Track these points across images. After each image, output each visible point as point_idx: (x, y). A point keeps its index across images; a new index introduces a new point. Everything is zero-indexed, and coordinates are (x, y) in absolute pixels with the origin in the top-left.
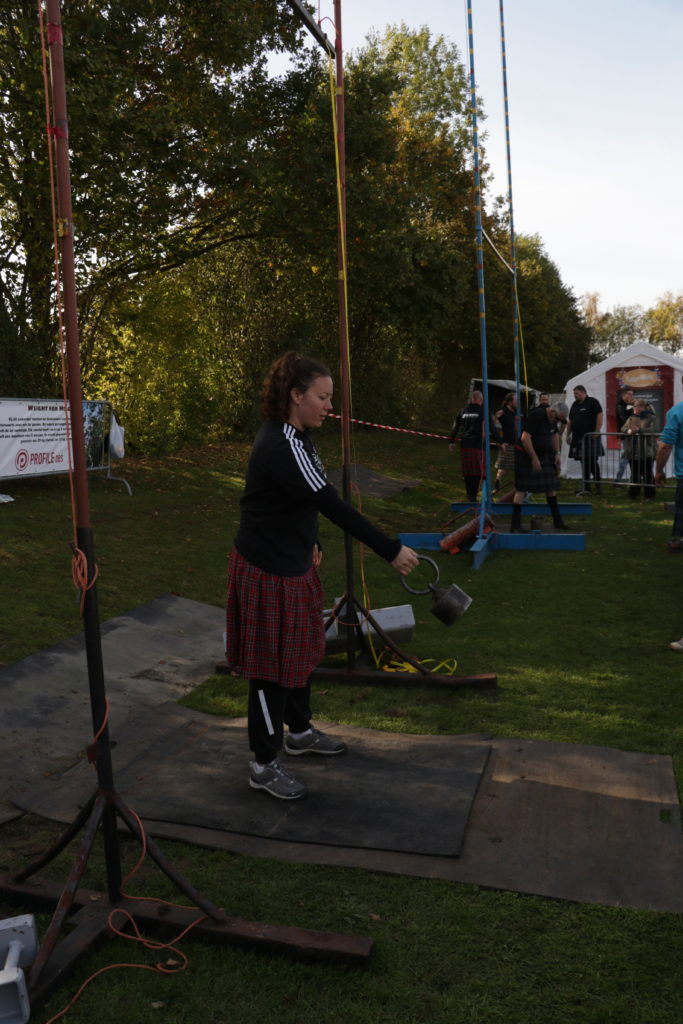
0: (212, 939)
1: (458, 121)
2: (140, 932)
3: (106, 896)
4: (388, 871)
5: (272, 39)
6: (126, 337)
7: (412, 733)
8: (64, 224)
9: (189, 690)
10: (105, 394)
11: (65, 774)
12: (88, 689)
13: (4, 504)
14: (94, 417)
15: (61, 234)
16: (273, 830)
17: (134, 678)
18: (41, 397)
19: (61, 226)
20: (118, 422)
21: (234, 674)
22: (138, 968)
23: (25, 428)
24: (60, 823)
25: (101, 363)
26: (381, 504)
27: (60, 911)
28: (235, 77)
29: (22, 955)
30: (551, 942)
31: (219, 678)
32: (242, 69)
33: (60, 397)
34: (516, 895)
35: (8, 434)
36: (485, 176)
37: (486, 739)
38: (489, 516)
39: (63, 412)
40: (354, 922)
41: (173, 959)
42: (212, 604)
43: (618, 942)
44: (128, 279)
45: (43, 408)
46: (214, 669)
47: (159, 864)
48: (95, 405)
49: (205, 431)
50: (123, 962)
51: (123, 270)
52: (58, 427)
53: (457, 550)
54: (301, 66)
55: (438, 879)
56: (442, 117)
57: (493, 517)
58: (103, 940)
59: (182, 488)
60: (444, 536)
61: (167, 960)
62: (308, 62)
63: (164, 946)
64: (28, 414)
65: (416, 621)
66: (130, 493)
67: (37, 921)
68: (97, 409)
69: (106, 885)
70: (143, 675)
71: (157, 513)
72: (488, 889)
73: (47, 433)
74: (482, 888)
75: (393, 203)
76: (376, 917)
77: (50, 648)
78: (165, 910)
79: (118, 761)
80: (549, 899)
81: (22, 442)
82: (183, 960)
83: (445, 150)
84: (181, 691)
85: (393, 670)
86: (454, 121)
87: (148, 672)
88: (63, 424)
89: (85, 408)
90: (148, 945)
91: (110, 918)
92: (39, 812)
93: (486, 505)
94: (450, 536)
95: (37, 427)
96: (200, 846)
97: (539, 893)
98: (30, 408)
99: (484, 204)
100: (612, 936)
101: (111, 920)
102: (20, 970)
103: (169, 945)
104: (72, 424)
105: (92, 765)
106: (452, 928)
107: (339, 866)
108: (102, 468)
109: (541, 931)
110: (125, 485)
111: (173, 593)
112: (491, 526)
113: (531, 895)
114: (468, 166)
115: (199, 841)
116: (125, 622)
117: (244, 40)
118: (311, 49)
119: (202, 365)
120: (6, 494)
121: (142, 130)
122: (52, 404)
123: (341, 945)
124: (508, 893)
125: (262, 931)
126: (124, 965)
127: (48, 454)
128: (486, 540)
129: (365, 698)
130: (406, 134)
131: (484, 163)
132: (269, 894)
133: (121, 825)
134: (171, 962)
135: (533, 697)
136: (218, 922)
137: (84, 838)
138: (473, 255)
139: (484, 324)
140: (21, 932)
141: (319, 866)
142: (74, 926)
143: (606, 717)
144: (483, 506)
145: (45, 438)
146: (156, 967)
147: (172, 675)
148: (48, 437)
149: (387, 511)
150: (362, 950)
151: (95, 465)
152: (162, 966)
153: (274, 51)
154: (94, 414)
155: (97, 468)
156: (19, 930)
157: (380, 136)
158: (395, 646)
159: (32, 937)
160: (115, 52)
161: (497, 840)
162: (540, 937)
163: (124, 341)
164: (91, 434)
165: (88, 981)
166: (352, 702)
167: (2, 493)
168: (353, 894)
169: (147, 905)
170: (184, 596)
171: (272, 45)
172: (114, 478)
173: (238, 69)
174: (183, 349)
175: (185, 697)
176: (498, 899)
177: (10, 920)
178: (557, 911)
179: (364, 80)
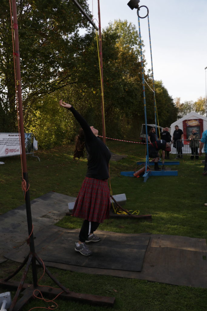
0: (65, 298)
2: (43, 297)
3: (33, 285)
4: (119, 276)
5: (80, 24)
6: (38, 113)
7: (126, 233)
8: (19, 81)
9: (58, 221)
10: (32, 131)
11: (20, 247)
12: (27, 221)
13: (1, 165)
14: (28, 138)
15: (17, 85)
16: (84, 264)
17: (40, 217)
18: (13, 132)
19: (17, 82)
20: (36, 139)
21: (71, 216)
22: (42, 308)
23: (7, 141)
24: (18, 263)
25: (30, 121)
26: (115, 163)
27: (19, 291)
28: (70, 36)
29: (7, 305)
30: (170, 298)
31: (67, 217)
32: (71, 33)
33: (18, 132)
34: (159, 283)
35: (2, 143)
36: (145, 63)
37: (149, 235)
38: (148, 166)
39: (19, 137)
40: (109, 293)
41: (53, 305)
42: (65, 194)
43: (191, 298)
44: (38, 96)
45: (13, 136)
46: (65, 214)
47: (49, 275)
48: (29, 134)
49: (62, 141)
51: (37, 94)
52: (18, 141)
53: (139, 176)
54: (89, 32)
55: (135, 279)
56: (131, 46)
57: (150, 166)
58: (32, 299)
59: (55, 159)
60: (135, 172)
61: (51, 305)
62: (91, 30)
63: (51, 301)
64: (9, 137)
65: (126, 198)
66: (40, 160)
67: (11, 294)
68: (29, 136)
69: (33, 282)
71: (48, 167)
72: (150, 281)
73: (14, 143)
74: (148, 281)
75: (117, 72)
76: (116, 291)
77: (16, 208)
78: (51, 290)
79: (36, 243)
80: (169, 284)
81: (7, 146)
82: (56, 305)
83: (133, 56)
84: (56, 221)
85: (120, 214)
86: (135, 47)
87: (45, 215)
89: (26, 135)
90: (46, 301)
91: (34, 292)
92: (12, 259)
94: (137, 172)
95: (11, 141)
96: (61, 269)
97: (166, 283)
98: (9, 135)
99: (144, 71)
100: (189, 296)
101: (34, 293)
102: (6, 310)
104: (21, 140)
105: (28, 245)
106: (139, 294)
107: (104, 275)
108: (31, 153)
109: (167, 295)
110: (38, 158)
111: (53, 191)
112: (149, 169)
113: (164, 283)
114: (140, 61)
115: (61, 268)
116: (38, 200)
117: (72, 25)
119: (61, 121)
120: (2, 161)
121: (42, 52)
122: (16, 134)
123: (105, 300)
124: (156, 283)
125: (81, 296)
126: (39, 307)
127: (15, 149)
128: (147, 173)
129: (111, 222)
130: (121, 51)
131: (144, 59)
132: (83, 284)
133: (37, 263)
134: (53, 306)
135: (163, 221)
136: (67, 293)
137: (26, 267)
138: (142, 86)
139: (145, 108)
140: (6, 298)
141: (98, 275)
142: (23, 295)
143: (185, 227)
144: (146, 163)
146: (48, 308)
147: (53, 216)
148: (15, 144)
149: (117, 165)
150: (112, 301)
151: (29, 153)
152: (50, 308)
153: (81, 28)
154: (28, 137)
156: (6, 297)
157: (113, 52)
158: (120, 206)
159: (10, 299)
160: (35, 30)
161: (153, 266)
162: (167, 297)
163: (37, 115)
164: (27, 143)
166: (108, 224)
168: (110, 284)
169: (45, 288)
170: (56, 192)
171: (80, 26)
172: (35, 156)
173: (70, 33)
174: (55, 117)
175: (57, 223)
176: (153, 285)
177: (3, 294)
178: (172, 288)
179: (108, 36)
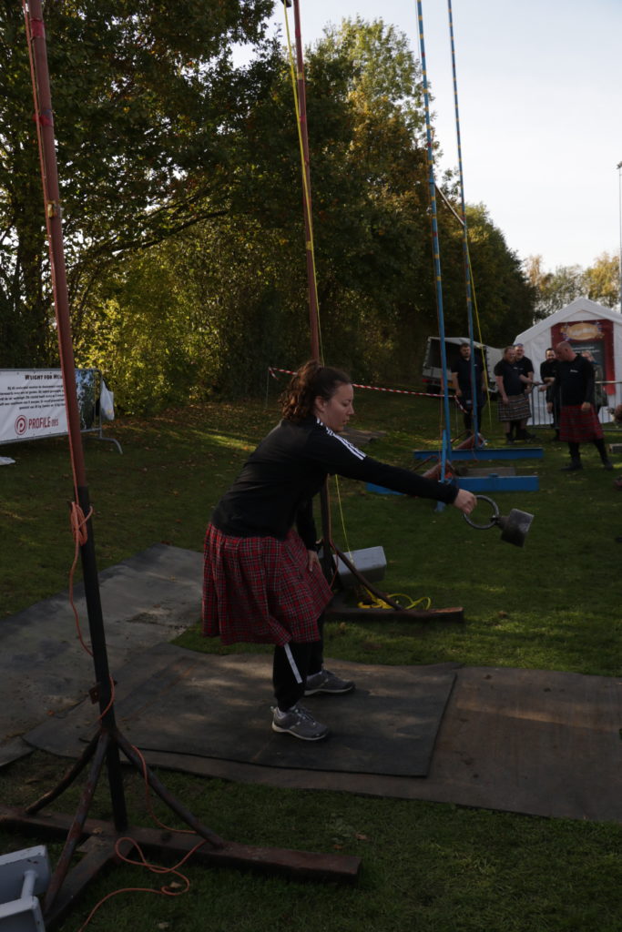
0: (210, 862)
1: (408, 102)
2: (145, 856)
3: (112, 825)
4: (372, 793)
5: (236, 32)
6: (112, 308)
7: (388, 664)
8: (53, 204)
9: (182, 631)
10: (95, 362)
11: (70, 713)
12: (89, 632)
13: (6, 466)
14: (85, 384)
16: (257, 757)
17: (128, 621)
18: (37, 367)
19: (49, 208)
20: (108, 387)
22: (145, 892)
23: (22, 396)
24: (66, 757)
25: (90, 333)
27: (70, 841)
28: (203, 67)
29: (37, 882)
30: (525, 855)
32: (209, 61)
33: (55, 366)
34: (490, 813)
35: (7, 402)
36: (435, 153)
38: (448, 462)
39: (56, 380)
40: (342, 842)
41: (177, 882)
43: (586, 854)
44: (113, 256)
45: (39, 377)
47: (160, 795)
48: (86, 373)
49: (191, 393)
50: (130, 886)
51: (108, 248)
52: (53, 394)
54: (262, 55)
55: (417, 800)
56: (394, 99)
57: (453, 462)
58: (111, 866)
59: (169, 446)
61: (170, 883)
62: (270, 52)
63: (169, 870)
64: (26, 383)
65: (387, 558)
66: (121, 452)
67: (49, 851)
68: (88, 376)
69: (112, 814)
70: (140, 618)
71: (146, 469)
72: (465, 807)
73: (43, 399)
74: (459, 806)
75: (352, 178)
76: (363, 837)
77: (52, 596)
78: (167, 837)
80: (521, 815)
81: (21, 408)
82: (186, 883)
83: (398, 130)
84: (174, 634)
85: (368, 607)
86: (403, 103)
87: (144, 615)
88: (58, 391)
89: (77, 375)
90: (153, 870)
91: (117, 846)
92: (48, 748)
93: (447, 452)
95: (30, 395)
96: (197, 776)
97: (512, 810)
98: (27, 377)
99: (434, 177)
100: (581, 849)
101: (117, 848)
102: (36, 899)
103: (172, 869)
105: (97, 704)
106: (433, 846)
107: (325, 791)
108: (93, 430)
109: (515, 844)
110: (116, 445)
111: (163, 542)
113: (505, 812)
115: (195, 770)
116: (121, 571)
117: (209, 34)
118: (271, 40)
119: (183, 332)
120: (7, 456)
121: (120, 118)
122: (47, 373)
123: (332, 865)
124: (482, 810)
125: (259, 853)
126: (131, 889)
127: (44, 419)
130: (363, 118)
131: (435, 141)
133: (123, 758)
134: (174, 885)
136: (217, 847)
137: (90, 772)
138: (427, 225)
139: (440, 287)
140: (35, 862)
141: (308, 790)
142: (86, 853)
143: (565, 644)
144: (444, 453)
145: (40, 404)
146: (160, 890)
147: (165, 618)
148: (44, 404)
150: (351, 869)
151: (87, 428)
152: (166, 889)
153: (238, 43)
154: (85, 381)
155: (89, 430)
156: (33, 861)
157: (338, 117)
158: (367, 582)
159: (45, 865)
160: (94, 48)
162: (515, 851)
163: (111, 313)
164: (83, 400)
165: (98, 906)
167: (3, 456)
168: (340, 816)
169: (149, 835)
170: (173, 545)
171: (236, 38)
172: (106, 439)
173: (206, 59)
174: (164, 318)
175: (178, 638)
176: (474, 817)
177: (25, 851)
178: (530, 826)
179: (321, 67)
